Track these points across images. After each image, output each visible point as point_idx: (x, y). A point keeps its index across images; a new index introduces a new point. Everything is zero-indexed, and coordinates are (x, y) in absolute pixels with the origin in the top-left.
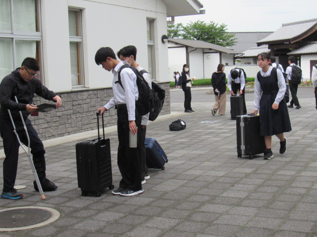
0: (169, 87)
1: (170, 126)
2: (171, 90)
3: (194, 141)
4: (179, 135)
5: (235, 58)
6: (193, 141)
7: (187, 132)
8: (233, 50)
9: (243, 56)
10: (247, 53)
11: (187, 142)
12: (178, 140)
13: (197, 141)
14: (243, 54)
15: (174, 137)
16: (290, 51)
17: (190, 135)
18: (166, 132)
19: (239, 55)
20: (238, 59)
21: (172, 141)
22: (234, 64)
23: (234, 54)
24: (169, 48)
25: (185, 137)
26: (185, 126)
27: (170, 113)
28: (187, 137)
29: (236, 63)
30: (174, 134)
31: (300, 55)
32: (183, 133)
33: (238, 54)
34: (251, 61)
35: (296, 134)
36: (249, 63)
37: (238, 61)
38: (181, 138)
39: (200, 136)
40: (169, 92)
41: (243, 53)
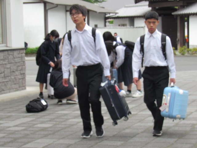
0: (24, 55)
1: (27, 107)
2: (26, 58)
3: (60, 126)
4: (38, 118)
5: (106, 18)
6: (58, 126)
7: (49, 114)
8: (103, 8)
9: (117, 15)
10: (122, 12)
11: (50, 127)
12: (39, 125)
13: (63, 126)
14: (116, 13)
15: (32, 121)
16: (176, 10)
17: (54, 119)
18: (22, 114)
19: (111, 15)
20: (109, 20)
21: (30, 127)
22: (105, 26)
23: (105, 14)
24: (24, 3)
25: (47, 121)
26: (47, 106)
27: (25, 89)
28: (50, 121)
29: (107, 24)
30: (32, 117)
31: (188, 16)
32: (44, 116)
33: (110, 13)
34: (127, 22)
35: (191, 116)
36: (124, 25)
37: (109, 22)
38: (42, 123)
39: (68, 119)
40: (24, 62)
41: (117, 11)
